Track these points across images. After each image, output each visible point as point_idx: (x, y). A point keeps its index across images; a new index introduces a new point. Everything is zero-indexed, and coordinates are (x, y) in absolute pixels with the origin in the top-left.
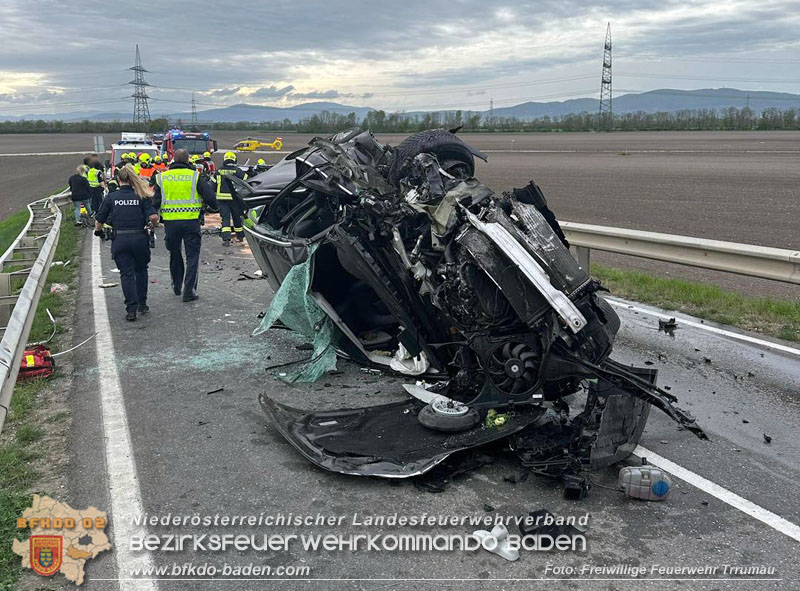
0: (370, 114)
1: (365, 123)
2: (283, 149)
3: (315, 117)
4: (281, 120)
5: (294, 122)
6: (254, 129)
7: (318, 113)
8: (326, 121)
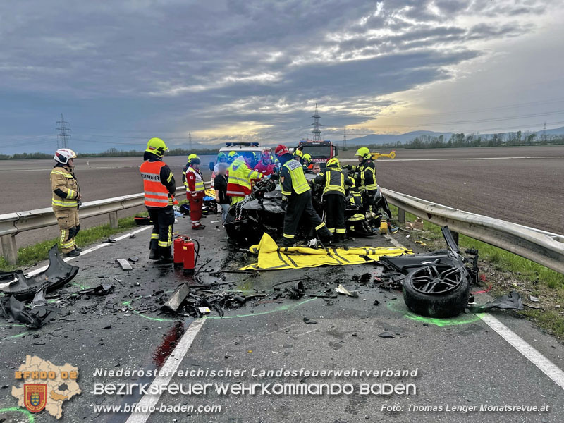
0: (454, 136)
1: (450, 142)
2: (395, 158)
3: (417, 139)
4: (394, 142)
5: (403, 143)
6: (379, 148)
7: (419, 137)
8: (424, 142)
